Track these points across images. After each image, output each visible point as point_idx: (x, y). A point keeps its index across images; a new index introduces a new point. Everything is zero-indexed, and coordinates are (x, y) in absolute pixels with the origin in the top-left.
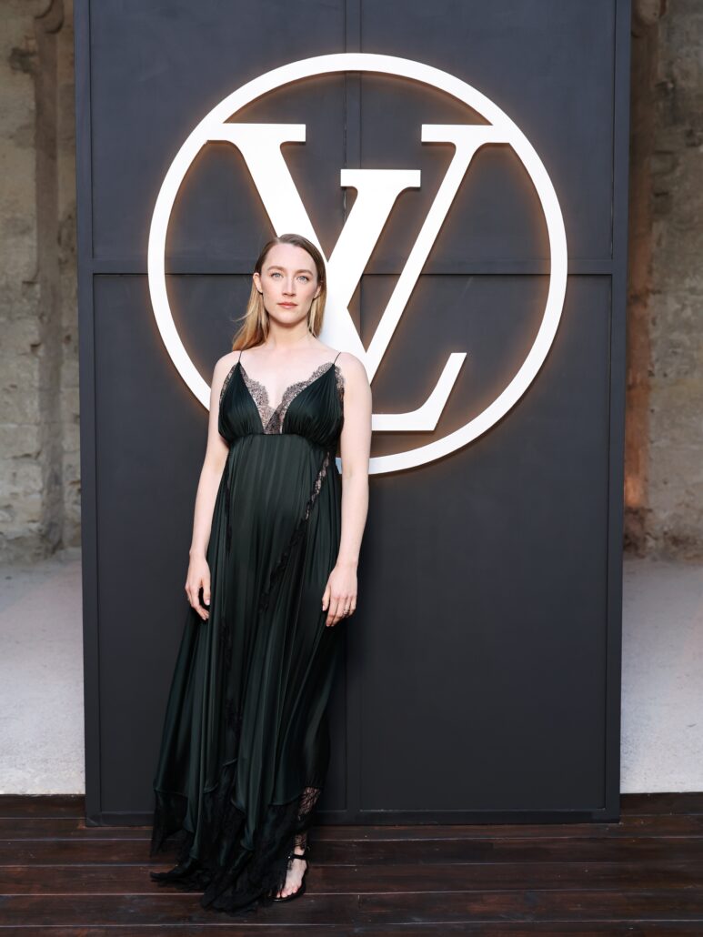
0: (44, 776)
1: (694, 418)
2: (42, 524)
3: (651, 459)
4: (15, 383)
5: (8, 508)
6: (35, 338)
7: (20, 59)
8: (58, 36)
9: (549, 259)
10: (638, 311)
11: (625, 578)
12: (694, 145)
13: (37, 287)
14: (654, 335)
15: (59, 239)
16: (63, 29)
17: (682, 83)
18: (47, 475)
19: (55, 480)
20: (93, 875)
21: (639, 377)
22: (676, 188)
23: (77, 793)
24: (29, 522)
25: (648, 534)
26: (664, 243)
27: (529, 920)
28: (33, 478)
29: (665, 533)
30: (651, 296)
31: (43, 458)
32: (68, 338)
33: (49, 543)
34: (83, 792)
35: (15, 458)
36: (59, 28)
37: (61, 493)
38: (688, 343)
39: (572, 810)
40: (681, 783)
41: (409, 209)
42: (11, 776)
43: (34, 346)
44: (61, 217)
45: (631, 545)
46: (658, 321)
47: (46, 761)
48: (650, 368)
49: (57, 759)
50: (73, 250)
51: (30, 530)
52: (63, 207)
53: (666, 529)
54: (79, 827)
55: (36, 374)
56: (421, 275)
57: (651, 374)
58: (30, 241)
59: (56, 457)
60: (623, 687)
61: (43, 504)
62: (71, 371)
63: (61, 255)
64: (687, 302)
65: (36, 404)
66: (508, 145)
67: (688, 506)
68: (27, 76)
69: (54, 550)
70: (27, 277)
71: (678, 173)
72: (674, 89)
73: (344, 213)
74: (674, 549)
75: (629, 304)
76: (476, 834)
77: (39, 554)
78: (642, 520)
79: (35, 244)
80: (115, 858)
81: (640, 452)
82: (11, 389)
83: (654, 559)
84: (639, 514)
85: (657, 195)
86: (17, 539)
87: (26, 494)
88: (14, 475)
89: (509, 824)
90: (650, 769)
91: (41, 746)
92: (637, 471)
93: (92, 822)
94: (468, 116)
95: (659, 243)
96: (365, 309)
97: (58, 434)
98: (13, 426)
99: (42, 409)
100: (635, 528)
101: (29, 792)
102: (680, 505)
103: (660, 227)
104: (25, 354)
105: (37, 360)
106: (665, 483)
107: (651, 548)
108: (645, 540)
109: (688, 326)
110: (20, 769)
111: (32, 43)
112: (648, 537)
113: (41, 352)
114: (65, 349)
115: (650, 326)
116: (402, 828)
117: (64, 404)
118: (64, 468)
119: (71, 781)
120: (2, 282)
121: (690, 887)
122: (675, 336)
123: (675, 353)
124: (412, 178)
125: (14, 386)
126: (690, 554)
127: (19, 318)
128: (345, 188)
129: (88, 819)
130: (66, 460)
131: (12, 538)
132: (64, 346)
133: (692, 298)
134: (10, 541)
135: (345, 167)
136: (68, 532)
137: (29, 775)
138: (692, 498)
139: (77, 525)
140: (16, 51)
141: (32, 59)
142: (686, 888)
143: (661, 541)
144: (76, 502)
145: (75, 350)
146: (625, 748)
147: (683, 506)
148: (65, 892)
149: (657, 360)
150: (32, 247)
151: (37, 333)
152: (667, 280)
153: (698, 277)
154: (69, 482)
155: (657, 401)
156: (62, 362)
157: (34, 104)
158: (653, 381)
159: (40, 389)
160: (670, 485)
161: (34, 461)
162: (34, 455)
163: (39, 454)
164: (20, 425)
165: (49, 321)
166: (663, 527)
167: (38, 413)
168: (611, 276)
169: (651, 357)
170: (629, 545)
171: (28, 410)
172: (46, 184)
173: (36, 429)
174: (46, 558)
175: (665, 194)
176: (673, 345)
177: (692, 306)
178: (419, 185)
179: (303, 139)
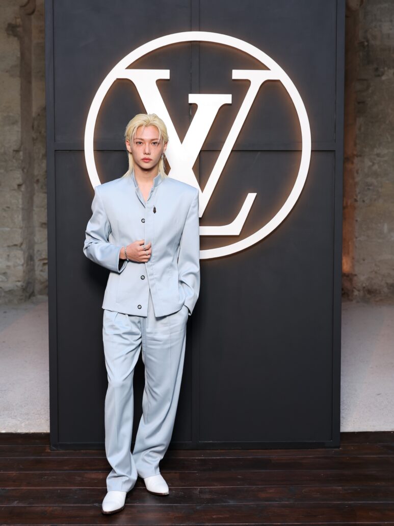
0: (27, 422)
1: (379, 225)
2: (24, 282)
3: (356, 247)
4: (8, 206)
5: (5, 274)
6: (20, 181)
7: (12, 29)
8: (33, 16)
9: (301, 142)
10: (349, 166)
11: (343, 312)
12: (379, 76)
13: (21, 153)
14: (358, 179)
15: (33, 127)
16: (36, 13)
17: (372, 42)
18: (26, 255)
19: (30, 259)
20: (55, 477)
21: (349, 202)
22: (369, 99)
23: (45, 432)
24: (16, 281)
25: (355, 288)
26: (363, 129)
27: (292, 502)
28: (18, 258)
29: (364, 288)
30: (356, 158)
31: (24, 246)
32: (38, 181)
33: (27, 293)
34: (49, 431)
35: (9, 246)
36: (33, 12)
37: (34, 266)
38: (376, 184)
39: (314, 441)
40: (373, 426)
41: (225, 116)
42: (9, 422)
43: (19, 186)
44: (34, 115)
45: (346, 294)
46: (360, 172)
47: (27, 414)
48: (355, 197)
49: (34, 413)
50: (40, 133)
51: (17, 286)
52: (35, 109)
53: (364, 285)
54: (46, 451)
55: (20, 201)
56: (232, 151)
57: (356, 200)
58: (17, 128)
59: (31, 245)
60: (342, 373)
61: (24, 272)
62: (41, 199)
63: (34, 136)
64: (375, 162)
65: (20, 217)
66: (279, 81)
67: (376, 273)
68: (16, 38)
69: (30, 297)
70: (16, 148)
71: (370, 91)
72: (368, 45)
73: (191, 118)
74: (368, 296)
75: (344, 162)
76: (261, 454)
77: (21, 299)
78: (351, 280)
79: (20, 130)
80: (66, 468)
81: (350, 243)
82: (7, 209)
83: (358, 302)
84: (349, 277)
85: (359, 103)
86: (10, 291)
87: (15, 266)
88: (8, 256)
89: (280, 449)
90: (356, 419)
91: (25, 406)
92: (348, 253)
93: (54, 448)
94: (257, 65)
95: (360, 129)
96: (202, 168)
97: (32, 234)
98: (8, 229)
99: (23, 220)
100: (347, 285)
101: (19, 431)
102: (372, 272)
103: (360, 121)
104: (14, 190)
105: (21, 193)
106: (364, 260)
107: (356, 295)
108: (353, 291)
109: (376, 175)
110: (14, 419)
111: (19, 21)
112: (354, 289)
113: (23, 188)
114: (36, 187)
115: (355, 174)
116: (222, 451)
117: (35, 217)
118: (35, 252)
119: (40, 424)
120: (2, 151)
121: (379, 484)
122: (369, 180)
123: (369, 189)
124: (227, 99)
125: (8, 207)
126: (377, 299)
127: (11, 170)
128: (191, 104)
129: (51, 446)
130: (36, 248)
131: (7, 290)
132: (35, 185)
133: (378, 159)
134: (6, 292)
135: (191, 93)
136: (38, 287)
137: (19, 422)
138: (378, 268)
139: (42, 283)
140: (10, 25)
141: (18, 29)
142: (376, 484)
143: (362, 292)
144: (42, 271)
145: (42, 188)
146: (343, 407)
147: (374, 273)
148: (38, 486)
149: (359, 193)
150: (18, 132)
151: (21, 178)
152: (364, 149)
153: (381, 147)
154: (38, 260)
155: (359, 215)
156: (34, 194)
157: (19, 53)
158: (357, 204)
159: (23, 209)
160: (366, 261)
161: (19, 249)
162: (19, 245)
163: (22, 244)
164: (12, 228)
165: (27, 171)
166: (362, 284)
167: (21, 222)
168: (334, 151)
169: (356, 191)
170: (344, 293)
171: (16, 221)
172: (26, 97)
173: (20, 231)
174: (25, 301)
175: (363, 102)
176: (368, 185)
177: (378, 163)
178: (230, 102)
179: (168, 77)
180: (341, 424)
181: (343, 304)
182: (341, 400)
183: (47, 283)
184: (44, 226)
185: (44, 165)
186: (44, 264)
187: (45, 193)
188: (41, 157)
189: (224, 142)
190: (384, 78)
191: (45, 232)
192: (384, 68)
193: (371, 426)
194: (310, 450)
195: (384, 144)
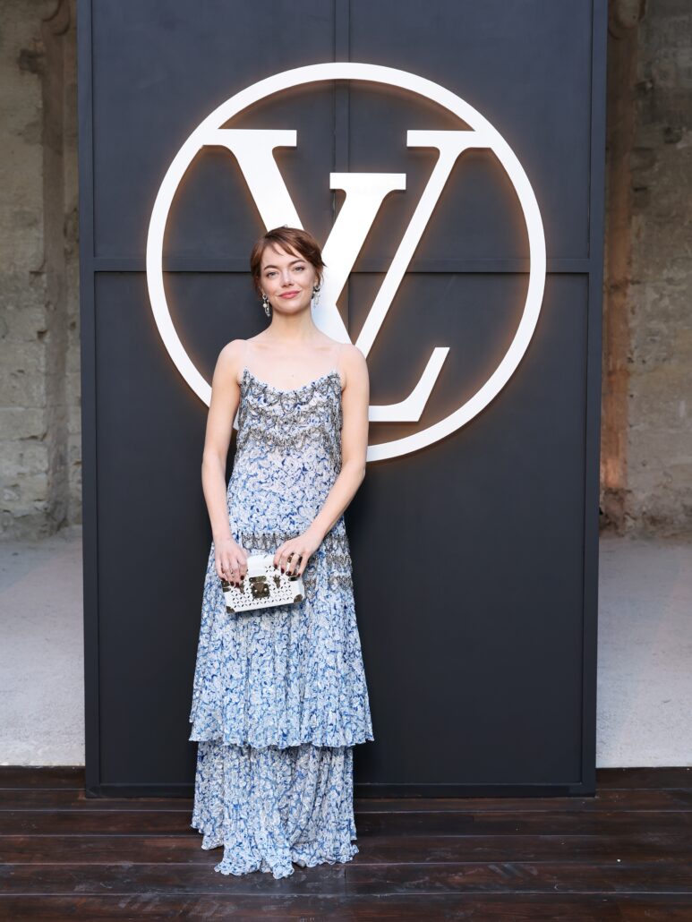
0: (47, 748)
1: (672, 403)
2: (48, 502)
3: (630, 442)
4: (22, 368)
5: (15, 487)
6: (42, 325)
7: (29, 61)
8: (65, 38)
9: (528, 258)
10: (619, 300)
12: (671, 142)
13: (44, 277)
14: (633, 324)
15: (65, 231)
16: (69, 32)
17: (660, 83)
18: (53, 456)
19: (60, 460)
20: (92, 845)
21: (619, 363)
22: (654, 183)
23: (78, 765)
24: (35, 500)
25: (628, 514)
26: (642, 235)
27: (506, 891)
28: (40, 457)
29: (644, 513)
30: (630, 286)
31: (48, 439)
32: (73, 325)
33: (53, 521)
34: (84, 764)
35: (22, 439)
36: (65, 31)
37: (66, 473)
38: (666, 331)
39: (550, 784)
40: (655, 758)
41: (394, 211)
42: (16, 748)
43: (41, 334)
44: (66, 210)
46: (637, 310)
47: (48, 733)
48: (629, 356)
49: (59, 732)
50: (78, 241)
51: (37, 509)
52: (68, 200)
53: (644, 509)
54: (80, 798)
55: (43, 360)
56: (406, 273)
57: (630, 360)
58: (38, 233)
59: (61, 439)
61: (49, 484)
63: (67, 246)
64: (665, 292)
65: (42, 388)
66: (489, 150)
67: (665, 487)
68: (36, 76)
69: (59, 527)
70: (34, 267)
71: (656, 168)
72: (652, 88)
73: (333, 215)
74: (652, 528)
75: (610, 293)
76: (458, 807)
77: (44, 532)
78: (621, 501)
79: (42, 236)
80: (112, 829)
81: (620, 435)
82: (20, 374)
83: (633, 538)
84: (619, 494)
85: (637, 189)
86: (24, 516)
87: (32, 474)
88: (21, 455)
89: (490, 797)
90: (625, 744)
91: (44, 719)
92: (617, 454)
93: (92, 793)
94: (450, 122)
95: (638, 236)
96: (353, 305)
97: (63, 417)
98: (21, 409)
99: (48, 393)
100: (615, 508)
101: (32, 763)
102: (658, 486)
103: (638, 220)
104: (31, 341)
105: (44, 346)
106: (644, 465)
107: (631, 527)
108: (624, 519)
109: (665, 315)
110: (24, 741)
111: (40, 44)
112: (626, 516)
113: (47, 339)
114: (71, 335)
115: (630, 315)
116: (388, 800)
117: (69, 388)
118: (69, 449)
119: (69, 751)
120: (11, 272)
121: (662, 860)
122: (654, 325)
123: (654, 341)
124: (398, 181)
125: (21, 371)
126: (667, 534)
127: (26, 306)
128: (334, 191)
129: (88, 790)
130: (71, 442)
131: (19, 515)
132: (69, 333)
133: (670, 287)
134: (17, 519)
135: (334, 171)
136: (73, 510)
137: (33, 747)
138: (670, 480)
140: (24, 53)
141: (39, 60)
142: (657, 861)
143: (640, 521)
144: (80, 482)
147: (661, 487)
148: (64, 861)
149: (636, 348)
150: (39, 239)
151: (43, 320)
152: (645, 270)
153: (676, 268)
154: (74, 462)
155: (636, 386)
156: (67, 348)
157: (41, 102)
158: (632, 367)
159: (47, 374)
160: (648, 467)
161: (41, 443)
162: (40, 437)
163: (45, 435)
164: (27, 408)
165: (55, 309)
166: (641, 508)
167: (44, 398)
168: (587, 274)
169: (630, 344)
170: (609, 524)
171: (34, 394)
172: (53, 178)
173: (41, 412)
174: (51, 534)
175: (644, 189)
176: (652, 333)
177: (669, 296)
178: (404, 188)
179: (294, 143)
181: (601, 542)
182: (598, 711)
189: (393, 258)
190: (680, 146)
192: (680, 129)
193: (650, 757)
194: (542, 799)
195: (680, 260)
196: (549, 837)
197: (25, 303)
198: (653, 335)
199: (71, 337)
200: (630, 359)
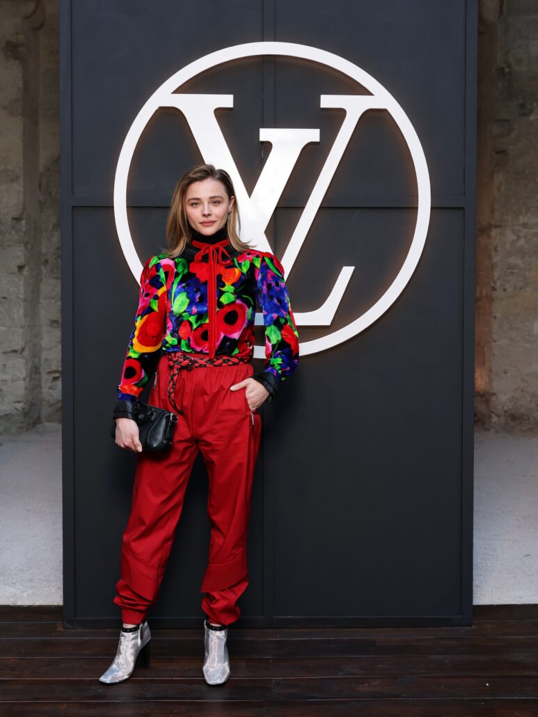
0: (31, 592)
1: (527, 323)
2: (25, 404)
3: (494, 355)
4: (5, 295)
6: (21, 261)
7: (12, 49)
8: (41, 32)
9: (417, 196)
10: (484, 241)
11: (476, 445)
12: (525, 115)
13: (23, 222)
14: (496, 259)
15: (40, 186)
16: (44, 27)
17: (516, 68)
18: (29, 366)
19: (35, 371)
21: (485, 291)
22: (512, 147)
23: (56, 604)
24: (15, 402)
25: (493, 412)
26: (503, 189)
28: (19, 367)
29: (506, 412)
30: (494, 229)
31: (26, 353)
32: (46, 261)
33: (30, 419)
34: (61, 603)
35: (5, 353)
36: (41, 26)
37: (40, 380)
38: (522, 265)
39: (437, 617)
41: (310, 159)
42: (5, 591)
43: (21, 268)
44: (41, 169)
45: (480, 421)
46: (499, 249)
47: (31, 580)
48: (493, 285)
49: (40, 580)
50: (50, 194)
51: (16, 409)
52: (43, 161)
53: (506, 408)
54: (58, 629)
55: (22, 289)
56: (320, 208)
57: (494, 289)
58: (18, 187)
59: (36, 352)
60: (474, 527)
61: (26, 389)
62: (51, 287)
63: (41, 198)
64: (521, 234)
65: (22, 311)
66: (385, 111)
67: (523, 390)
68: (17, 62)
69: (34, 424)
70: (15, 214)
71: (513, 136)
72: (510, 72)
73: (262, 161)
74: (512, 423)
75: (476, 236)
76: (361, 635)
77: (22, 427)
78: (487, 402)
79: (22, 189)
80: (86, 652)
81: (486, 349)
82: (3, 300)
83: (497, 432)
84: (485, 396)
85: (498, 153)
86: (6, 415)
87: (13, 381)
88: (4, 366)
89: (388, 627)
90: (495, 587)
91: (27, 570)
92: (484, 364)
93: (69, 625)
94: (356, 89)
95: (499, 189)
96: (278, 233)
97: (38, 335)
98: (3, 329)
99: (26, 316)
100: (481, 407)
101: (19, 603)
102: (517, 389)
103: (499, 177)
104: (13, 273)
105: (22, 278)
106: (506, 373)
107: (495, 423)
108: (490, 416)
109: (522, 253)
110: (11, 586)
111: (21, 37)
112: (492, 414)
113: (25, 272)
114: (44, 269)
115: (493, 253)
116: (306, 630)
117: (42, 312)
118: (42, 361)
119: (52, 595)
122: (513, 260)
123: (512, 273)
124: (313, 135)
125: (5, 298)
126: (525, 428)
127: (9, 246)
129: (65, 623)
130: (44, 355)
131: (2, 414)
132: (43, 267)
133: (525, 231)
135: (263, 127)
136: (45, 411)
137: (19, 591)
138: (526, 385)
139: (51, 405)
140: (8, 43)
141: (20, 49)
143: (503, 418)
144: (51, 388)
145: (52, 271)
146: (476, 572)
147: (519, 391)
149: (498, 279)
150: (19, 192)
151: (23, 257)
152: (505, 217)
153: (529, 215)
154: (45, 372)
155: (498, 310)
156: (41, 280)
157: (21, 83)
158: (495, 294)
159: (25, 300)
160: (509, 374)
161: (19, 356)
162: (20, 351)
163: (23, 349)
164: (9, 327)
165: (32, 248)
166: (503, 407)
167: (23, 319)
168: (463, 208)
169: (493, 276)
170: (478, 421)
171: (15, 316)
172: (31, 143)
173: (21, 331)
174: (28, 430)
175: (503, 152)
176: (511, 267)
177: (525, 237)
178: (318, 140)
179: (231, 105)
180: (474, 595)
181: (476, 435)
182: (474, 562)
183: (60, 404)
184: (55, 325)
185: (56, 239)
186: (55, 379)
187: (57, 278)
188: (50, 227)
189: (309, 196)
190: (532, 118)
191: (57, 333)
192: (532, 104)
193: (516, 597)
194: (430, 628)
195: (533, 209)
196: (436, 657)
197: (8, 243)
198: (512, 269)
199: (44, 271)
200: (493, 287)
